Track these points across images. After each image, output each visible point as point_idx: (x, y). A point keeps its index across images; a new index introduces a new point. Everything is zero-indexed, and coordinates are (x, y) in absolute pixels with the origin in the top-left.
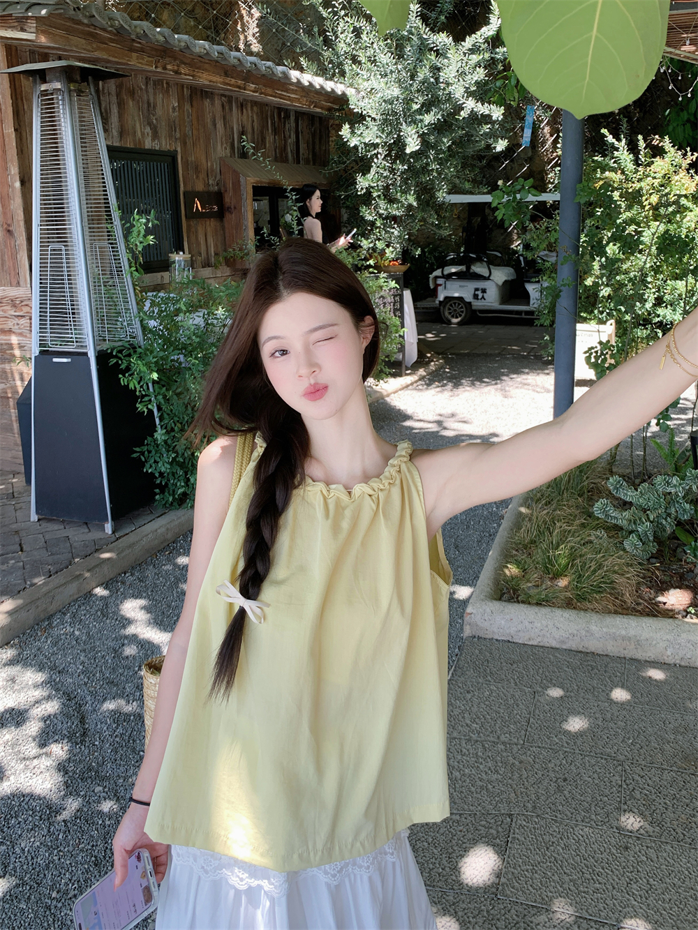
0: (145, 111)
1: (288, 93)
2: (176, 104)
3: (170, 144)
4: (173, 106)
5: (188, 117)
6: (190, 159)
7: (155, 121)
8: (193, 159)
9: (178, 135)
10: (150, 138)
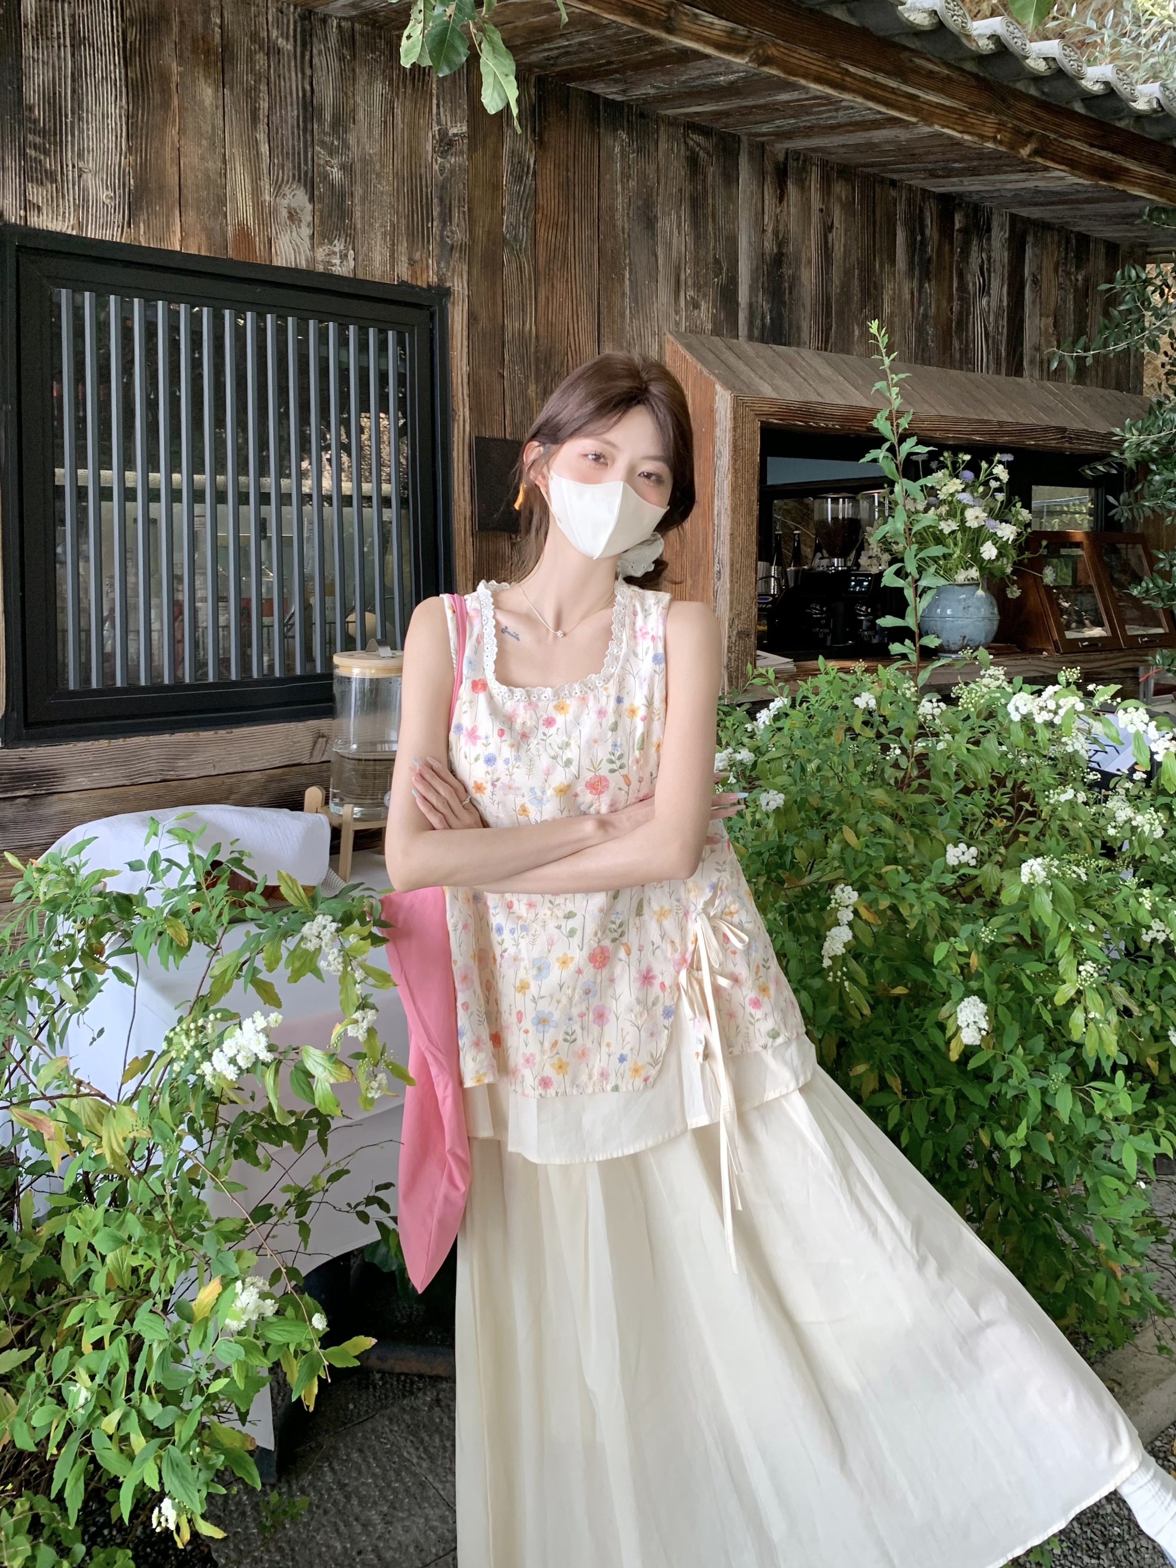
0: (288, 133)
1: (905, 82)
2: (458, 128)
3: (412, 262)
4: (443, 133)
5: (519, 179)
6: (512, 325)
7: (336, 174)
8: (530, 326)
9: (458, 233)
10: (306, 232)
